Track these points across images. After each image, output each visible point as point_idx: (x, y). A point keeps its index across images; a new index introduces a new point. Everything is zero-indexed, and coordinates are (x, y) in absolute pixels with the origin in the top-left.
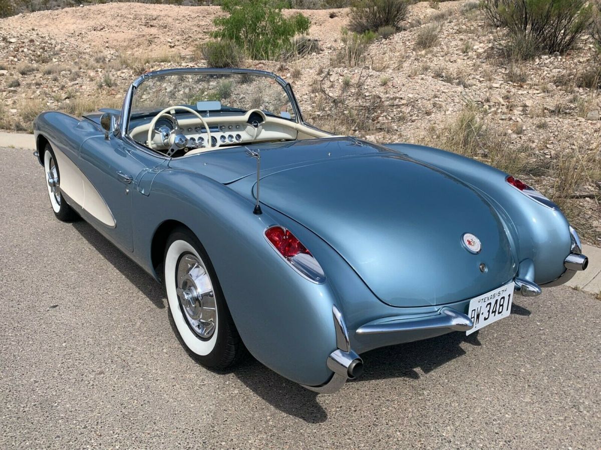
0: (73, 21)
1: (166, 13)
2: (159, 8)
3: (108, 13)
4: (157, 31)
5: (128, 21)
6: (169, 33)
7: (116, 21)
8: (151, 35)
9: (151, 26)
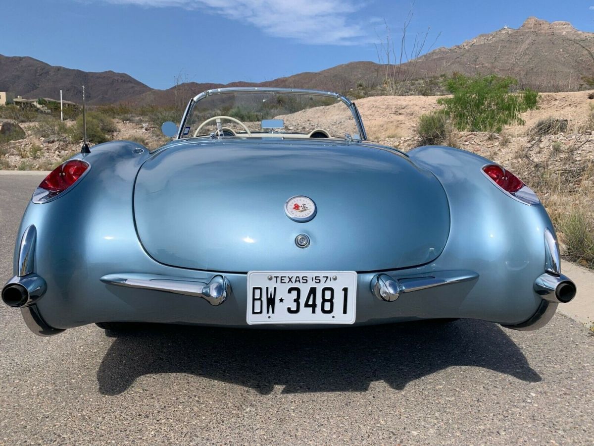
0: (338, 112)
1: (414, 102)
2: (408, 99)
3: (366, 105)
4: (404, 118)
5: (381, 111)
6: (414, 120)
7: (371, 111)
8: (398, 121)
9: (400, 114)
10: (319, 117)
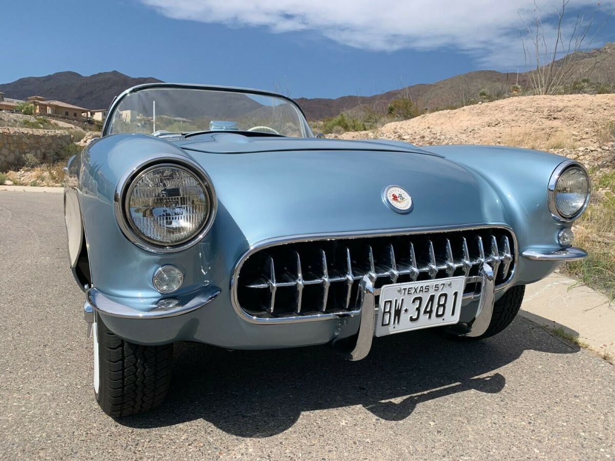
0: (469, 117)
1: (576, 103)
2: (568, 99)
3: (507, 108)
4: (560, 124)
5: (528, 115)
6: (575, 125)
7: (513, 115)
8: (553, 128)
9: (555, 118)
10: (442, 123)
